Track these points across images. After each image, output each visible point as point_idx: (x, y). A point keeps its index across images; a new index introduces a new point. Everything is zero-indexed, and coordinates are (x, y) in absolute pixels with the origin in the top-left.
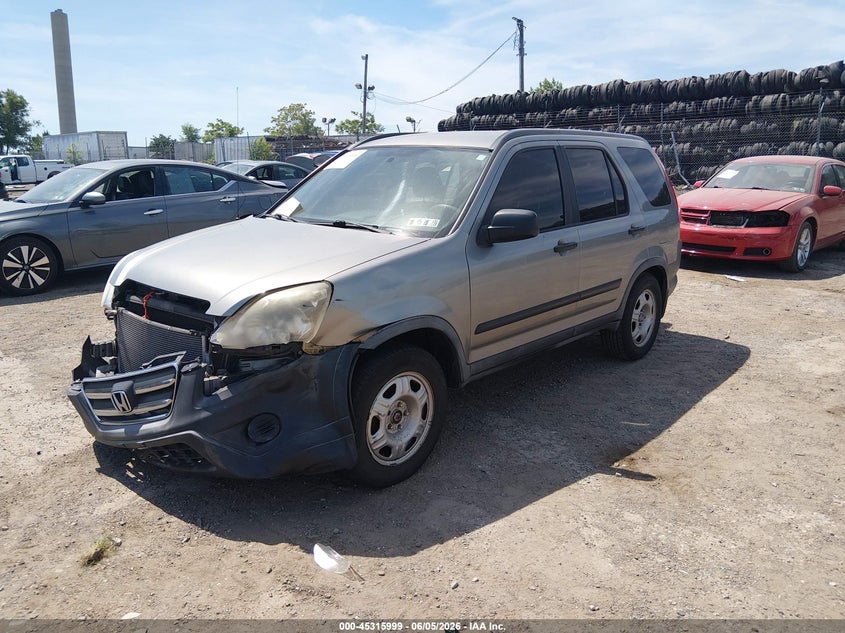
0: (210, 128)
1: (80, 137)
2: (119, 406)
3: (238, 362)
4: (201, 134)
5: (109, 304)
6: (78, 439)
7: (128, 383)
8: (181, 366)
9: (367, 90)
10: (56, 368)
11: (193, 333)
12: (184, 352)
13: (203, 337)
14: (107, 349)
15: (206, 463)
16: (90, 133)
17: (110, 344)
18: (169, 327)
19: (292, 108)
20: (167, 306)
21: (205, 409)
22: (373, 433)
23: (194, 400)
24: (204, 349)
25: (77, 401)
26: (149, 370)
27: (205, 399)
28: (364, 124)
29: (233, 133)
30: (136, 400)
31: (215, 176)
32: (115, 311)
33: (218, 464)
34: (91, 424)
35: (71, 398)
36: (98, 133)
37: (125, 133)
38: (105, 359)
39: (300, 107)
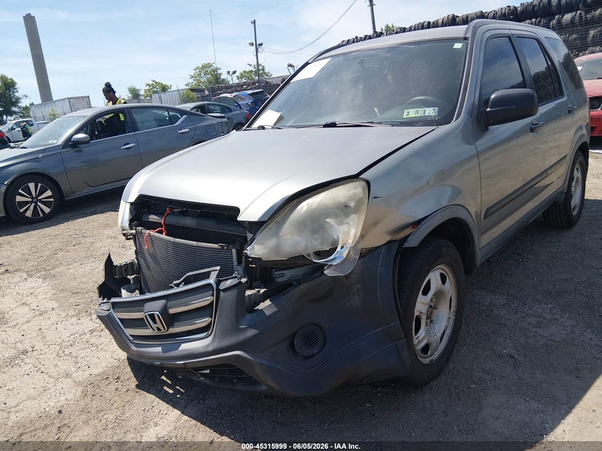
0: (148, 88)
1: (57, 103)
2: (154, 326)
3: (271, 273)
4: (142, 92)
5: (127, 225)
6: (109, 355)
7: (162, 303)
8: (218, 283)
9: (258, 46)
10: (73, 284)
11: (222, 247)
12: (219, 268)
13: (234, 251)
14: (129, 267)
15: (255, 382)
16: (63, 100)
17: (132, 263)
18: (195, 243)
19: (204, 67)
20: (188, 222)
21: (251, 327)
22: (416, 334)
23: (238, 318)
24: (235, 263)
25: (107, 321)
26: (183, 288)
27: (249, 316)
28: (257, 73)
29: (164, 89)
30: (171, 320)
31: (171, 113)
32: (133, 231)
33: (268, 383)
34: (122, 343)
35: (100, 318)
36: (69, 99)
37: (88, 97)
38: (128, 277)
39: (209, 65)
